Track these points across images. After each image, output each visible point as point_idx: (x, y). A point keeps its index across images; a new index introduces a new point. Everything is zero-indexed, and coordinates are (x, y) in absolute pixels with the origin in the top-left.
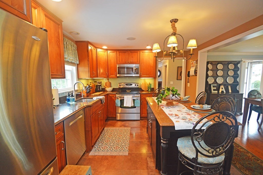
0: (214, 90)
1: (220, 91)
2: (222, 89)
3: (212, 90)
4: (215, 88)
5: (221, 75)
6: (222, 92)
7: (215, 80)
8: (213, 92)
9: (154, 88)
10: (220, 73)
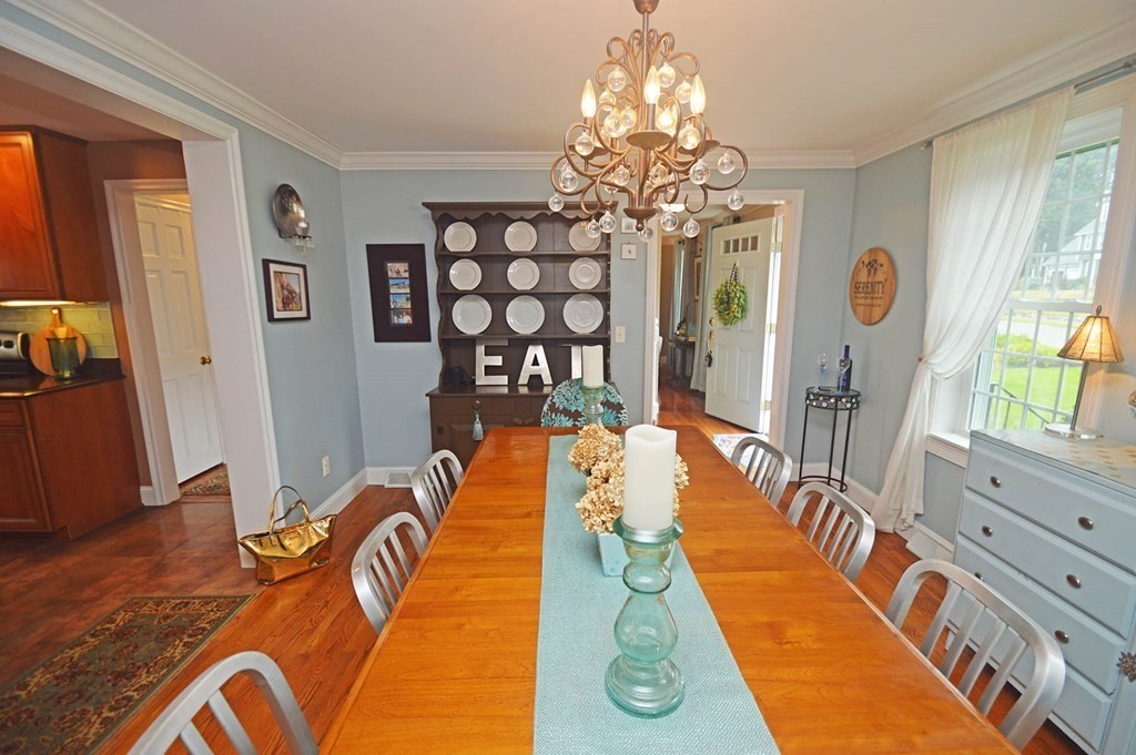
0: (490, 370)
1: (524, 379)
2: (536, 363)
3: (480, 370)
4: (497, 361)
5: (529, 288)
6: (535, 380)
7: (499, 317)
8: (481, 379)
9: (118, 359)
10: (522, 275)
